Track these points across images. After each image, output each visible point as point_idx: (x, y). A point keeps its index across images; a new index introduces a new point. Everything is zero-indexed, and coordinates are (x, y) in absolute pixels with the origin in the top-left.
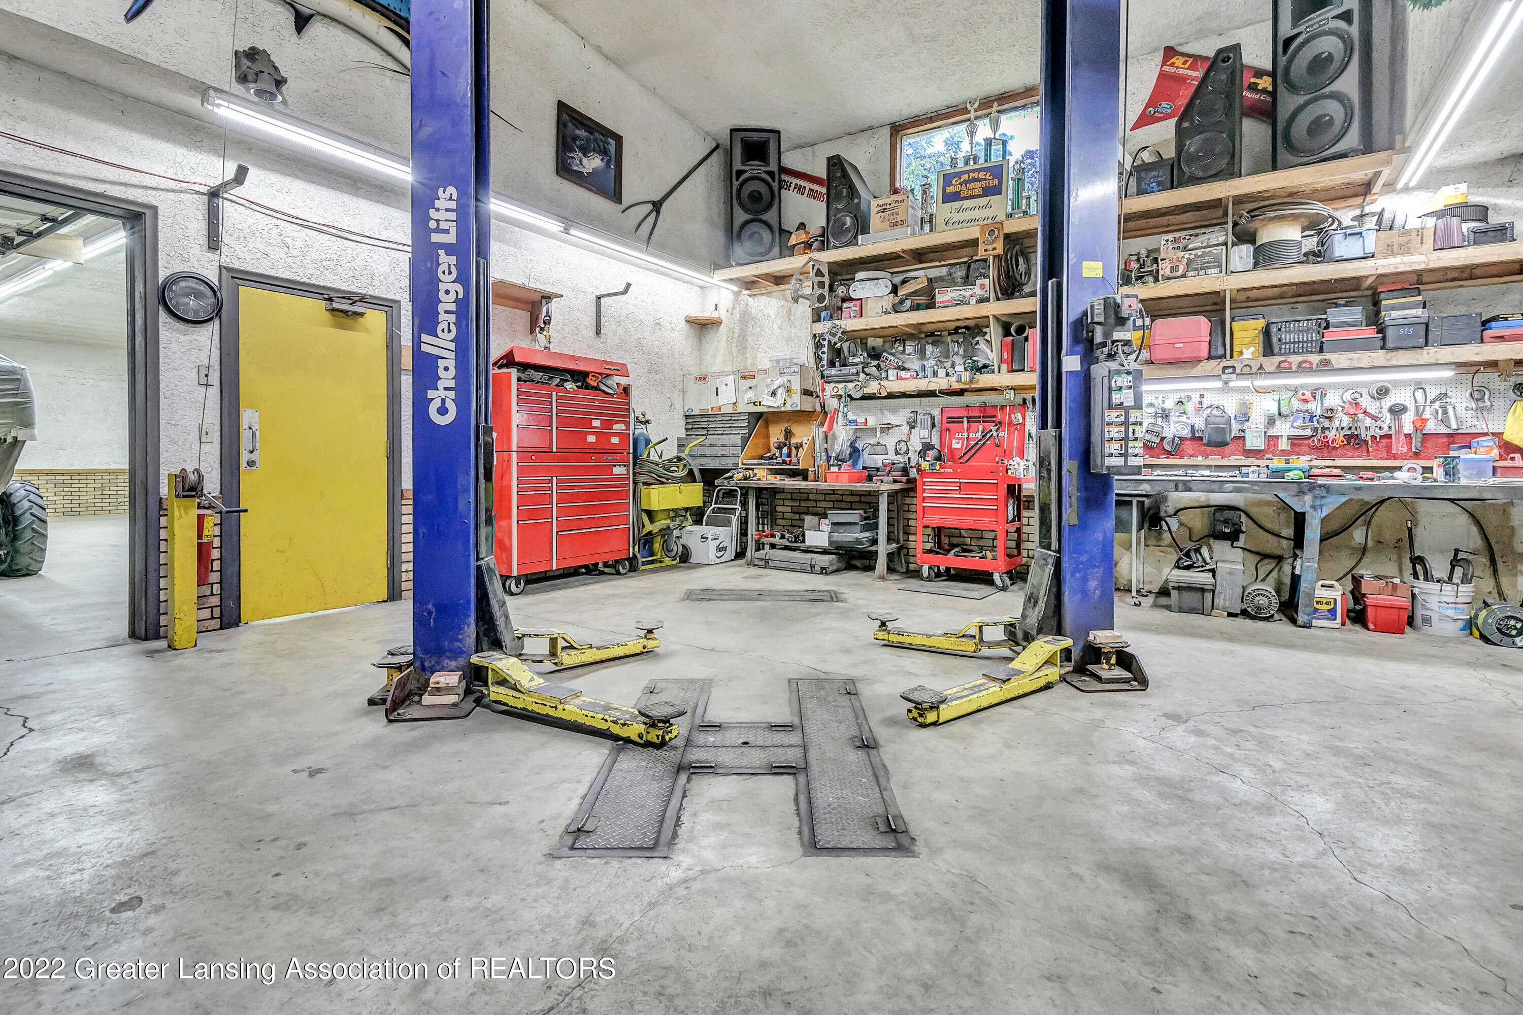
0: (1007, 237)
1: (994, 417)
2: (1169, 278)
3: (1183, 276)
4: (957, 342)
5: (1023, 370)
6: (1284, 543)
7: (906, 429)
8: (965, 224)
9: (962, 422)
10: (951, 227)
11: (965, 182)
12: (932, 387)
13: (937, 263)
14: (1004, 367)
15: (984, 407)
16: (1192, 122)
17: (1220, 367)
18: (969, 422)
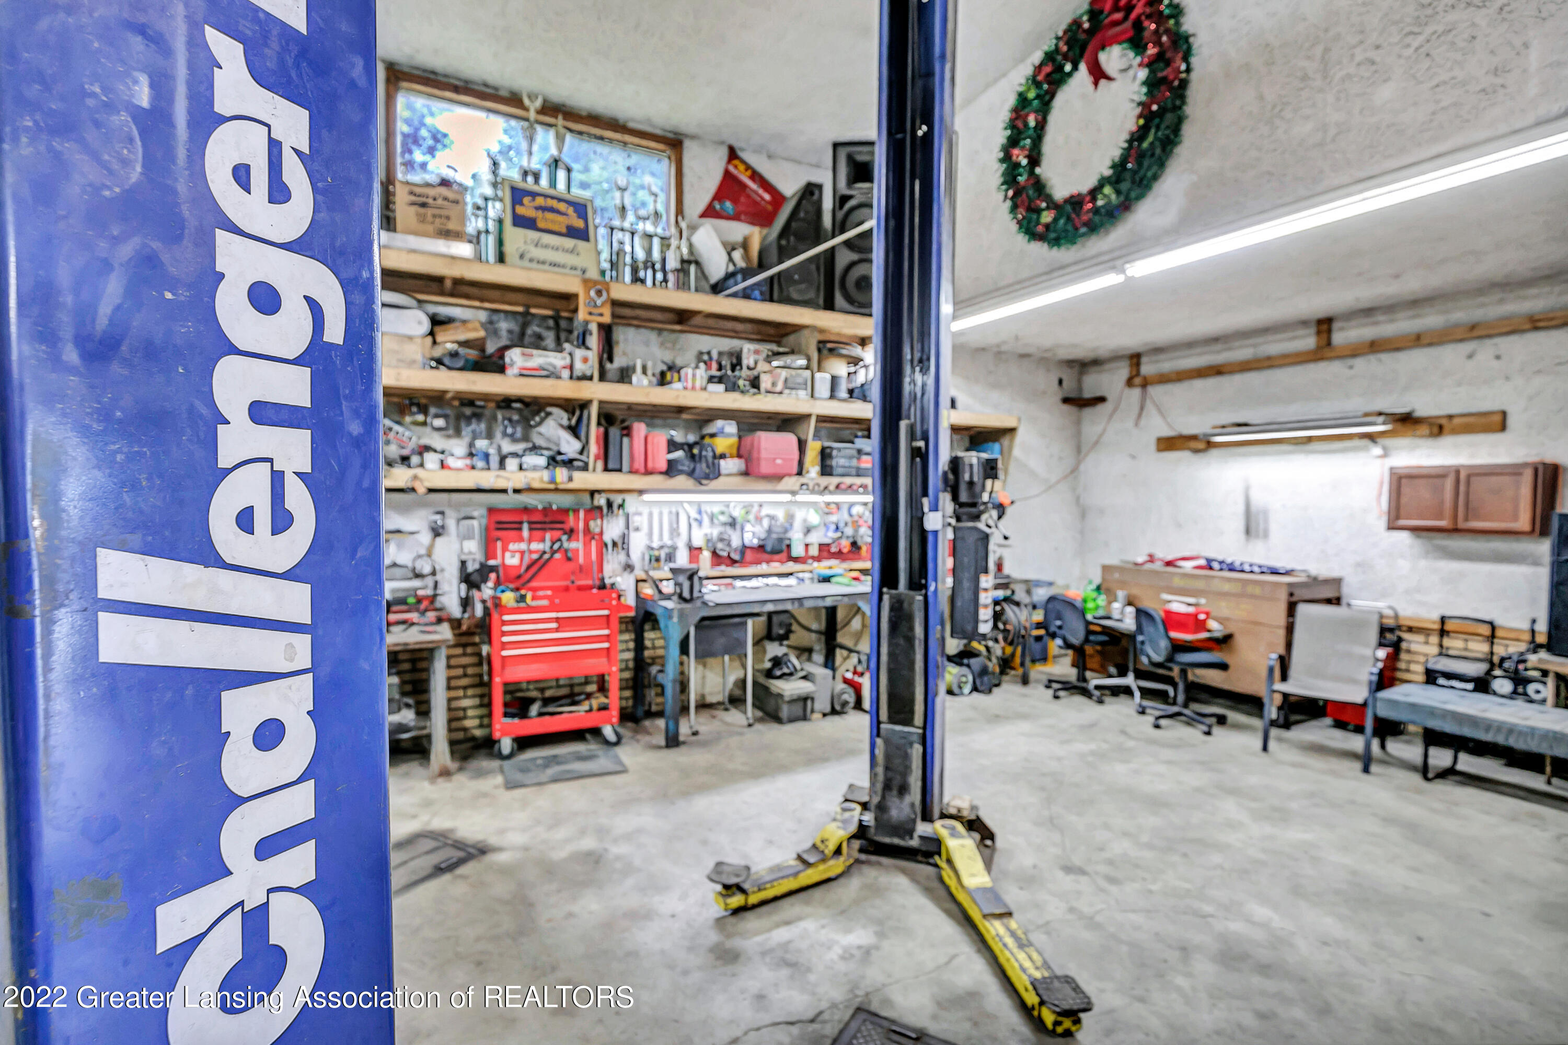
0: (615, 303)
1: (562, 523)
2: (768, 392)
3: (781, 393)
4: (510, 420)
5: (620, 470)
6: (814, 636)
7: (425, 537)
8: (546, 267)
9: (520, 529)
10: (526, 263)
11: (544, 209)
12: (500, 484)
13: (477, 304)
14: (600, 465)
15: (547, 510)
16: (788, 241)
17: (798, 484)
18: (531, 529)
